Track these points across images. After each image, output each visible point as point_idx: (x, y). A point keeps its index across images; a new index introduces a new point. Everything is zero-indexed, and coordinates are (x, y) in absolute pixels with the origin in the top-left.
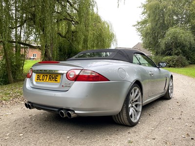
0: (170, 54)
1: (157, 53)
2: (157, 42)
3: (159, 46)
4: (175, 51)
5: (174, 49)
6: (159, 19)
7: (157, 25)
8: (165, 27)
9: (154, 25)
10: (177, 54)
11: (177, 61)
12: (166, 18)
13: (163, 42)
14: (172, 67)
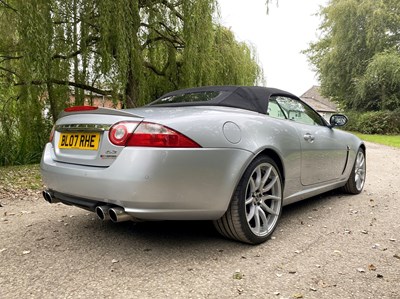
0: (375, 108)
1: (349, 106)
2: (350, 83)
3: (352, 91)
4: (386, 101)
5: (384, 97)
6: (354, 37)
7: (349, 49)
8: (365, 52)
9: (343, 48)
10: (390, 107)
11: (389, 121)
12: (369, 34)
13: (360, 84)
14: (378, 133)
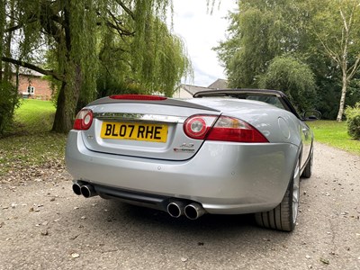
6: (258, 41)
7: (254, 50)
9: (249, 50)
12: (270, 40)
13: (262, 81)
